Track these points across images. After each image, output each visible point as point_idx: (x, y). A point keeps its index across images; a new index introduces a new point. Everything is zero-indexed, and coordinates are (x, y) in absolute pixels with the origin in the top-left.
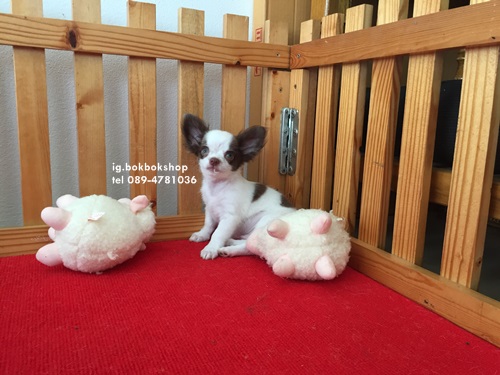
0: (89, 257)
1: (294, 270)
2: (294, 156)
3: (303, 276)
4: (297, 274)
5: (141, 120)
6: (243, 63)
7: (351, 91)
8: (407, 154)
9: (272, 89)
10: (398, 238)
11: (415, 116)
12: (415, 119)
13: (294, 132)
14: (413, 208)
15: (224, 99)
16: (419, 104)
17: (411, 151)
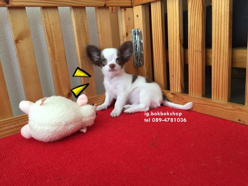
2: (142, 55)
6: (107, 5)
7: (175, 13)
8: (217, 42)
9: (125, 19)
10: (215, 89)
11: (220, 20)
12: (220, 22)
13: (140, 42)
14: (224, 72)
15: (99, 28)
16: (221, 13)
17: (219, 40)
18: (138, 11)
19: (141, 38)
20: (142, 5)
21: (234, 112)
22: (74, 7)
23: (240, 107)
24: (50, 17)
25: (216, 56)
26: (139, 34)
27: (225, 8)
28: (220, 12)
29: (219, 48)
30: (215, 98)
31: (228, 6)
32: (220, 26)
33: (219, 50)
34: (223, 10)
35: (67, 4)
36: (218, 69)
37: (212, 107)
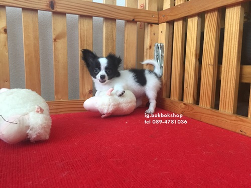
2: (162, 67)
9: (150, 33)
10: (223, 101)
13: (162, 55)
14: (231, 85)
15: (126, 39)
18: (163, 27)
19: (162, 51)
20: (167, 22)
22: (106, 19)
25: (225, 69)
30: (222, 110)
35: (101, 15)
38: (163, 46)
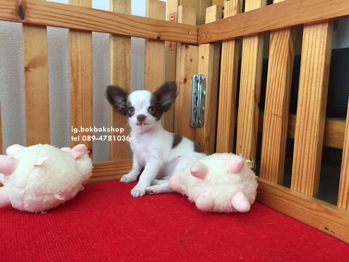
0: (35, 198)
1: (214, 205)
2: (203, 112)
3: (222, 209)
4: (215, 208)
5: (80, 82)
6: (162, 38)
7: (251, 58)
8: (304, 106)
9: (185, 59)
10: (297, 175)
11: (311, 74)
12: (311, 77)
13: (202, 94)
14: (311, 150)
15: (147, 67)
16: (314, 64)
17: (308, 103)
18: (205, 50)
19: (204, 88)
20: (211, 43)
21: (320, 214)
22: (115, 35)
23: (329, 208)
24: (79, 44)
25: (302, 125)
26: (202, 81)
27: (319, 58)
28: (312, 63)
29: (306, 115)
30: (295, 189)
31: (324, 56)
32: (310, 82)
33: (306, 117)
34: (316, 60)
36: (303, 146)
37: (290, 202)
38: (205, 79)
